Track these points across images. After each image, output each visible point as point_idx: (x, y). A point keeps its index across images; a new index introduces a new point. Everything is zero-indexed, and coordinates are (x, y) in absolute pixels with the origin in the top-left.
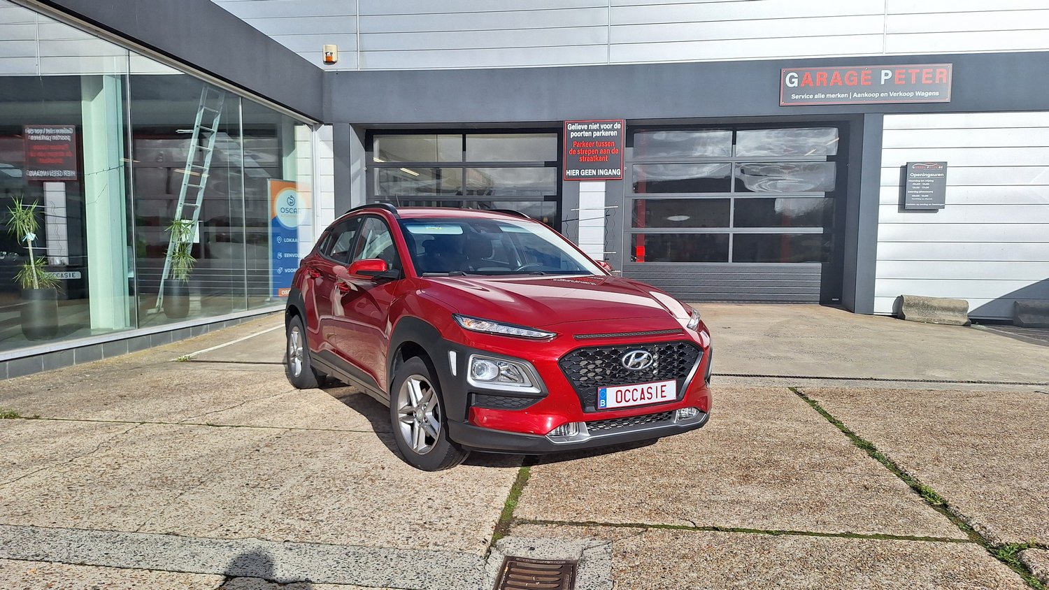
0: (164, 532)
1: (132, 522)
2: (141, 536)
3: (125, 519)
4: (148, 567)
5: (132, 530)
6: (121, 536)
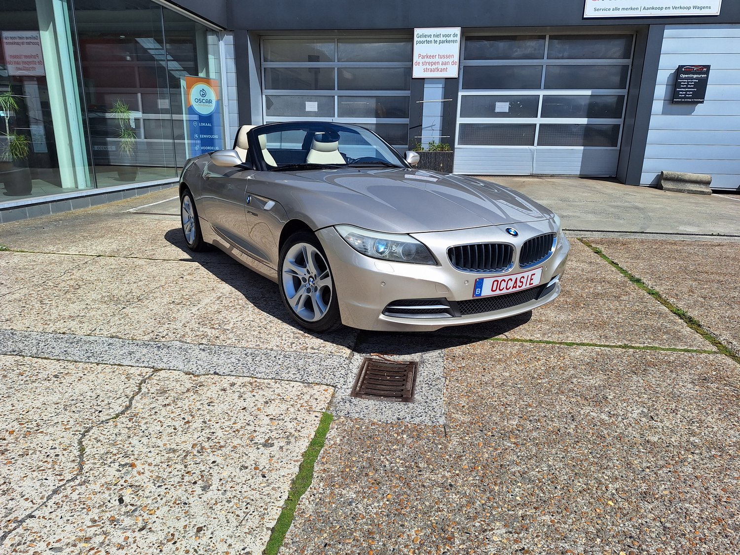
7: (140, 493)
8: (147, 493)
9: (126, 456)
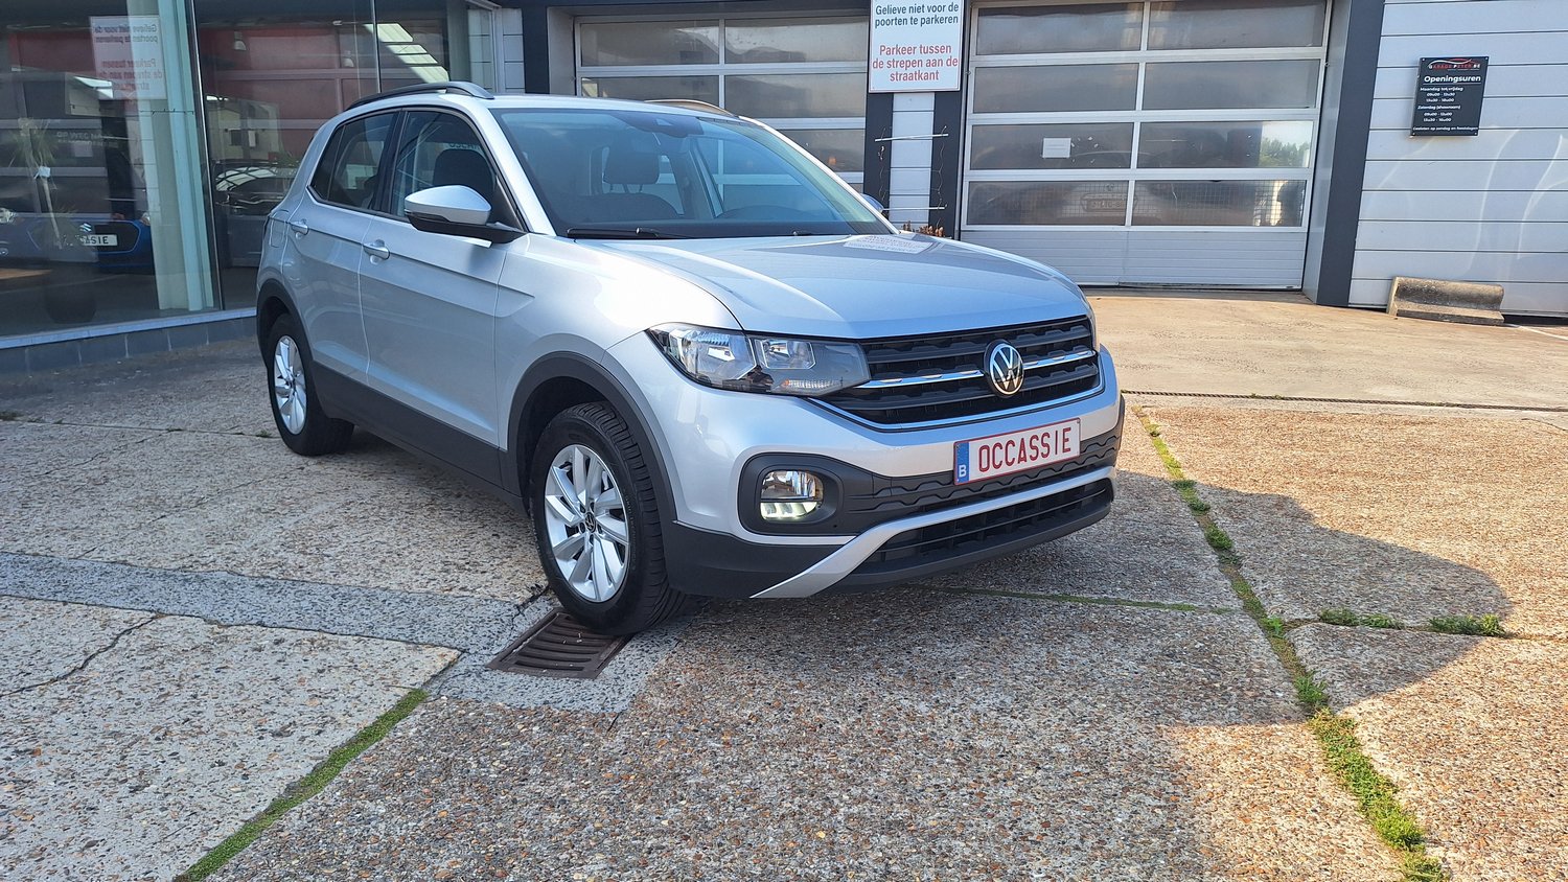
0: (112, 560)
1: (78, 548)
2: (81, 563)
3: (73, 543)
4: (66, 599)
5: (72, 556)
6: (54, 562)
7: (26, 791)
8: (36, 792)
9: (34, 738)
